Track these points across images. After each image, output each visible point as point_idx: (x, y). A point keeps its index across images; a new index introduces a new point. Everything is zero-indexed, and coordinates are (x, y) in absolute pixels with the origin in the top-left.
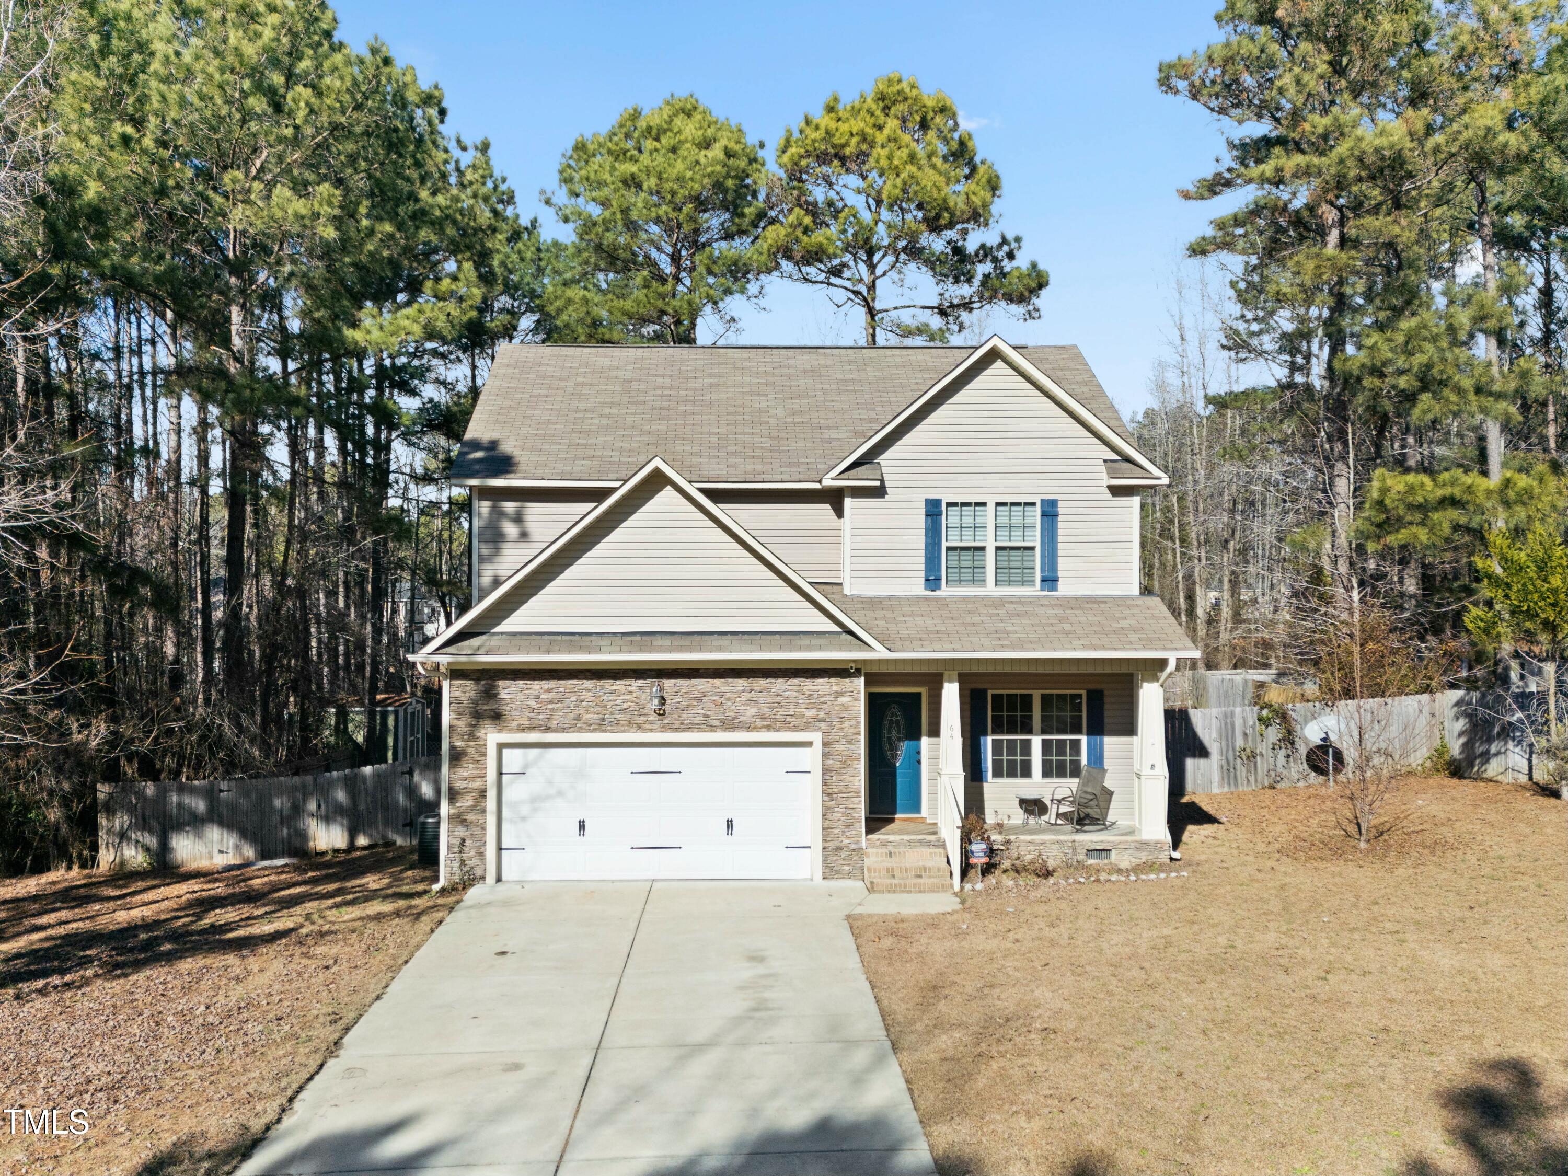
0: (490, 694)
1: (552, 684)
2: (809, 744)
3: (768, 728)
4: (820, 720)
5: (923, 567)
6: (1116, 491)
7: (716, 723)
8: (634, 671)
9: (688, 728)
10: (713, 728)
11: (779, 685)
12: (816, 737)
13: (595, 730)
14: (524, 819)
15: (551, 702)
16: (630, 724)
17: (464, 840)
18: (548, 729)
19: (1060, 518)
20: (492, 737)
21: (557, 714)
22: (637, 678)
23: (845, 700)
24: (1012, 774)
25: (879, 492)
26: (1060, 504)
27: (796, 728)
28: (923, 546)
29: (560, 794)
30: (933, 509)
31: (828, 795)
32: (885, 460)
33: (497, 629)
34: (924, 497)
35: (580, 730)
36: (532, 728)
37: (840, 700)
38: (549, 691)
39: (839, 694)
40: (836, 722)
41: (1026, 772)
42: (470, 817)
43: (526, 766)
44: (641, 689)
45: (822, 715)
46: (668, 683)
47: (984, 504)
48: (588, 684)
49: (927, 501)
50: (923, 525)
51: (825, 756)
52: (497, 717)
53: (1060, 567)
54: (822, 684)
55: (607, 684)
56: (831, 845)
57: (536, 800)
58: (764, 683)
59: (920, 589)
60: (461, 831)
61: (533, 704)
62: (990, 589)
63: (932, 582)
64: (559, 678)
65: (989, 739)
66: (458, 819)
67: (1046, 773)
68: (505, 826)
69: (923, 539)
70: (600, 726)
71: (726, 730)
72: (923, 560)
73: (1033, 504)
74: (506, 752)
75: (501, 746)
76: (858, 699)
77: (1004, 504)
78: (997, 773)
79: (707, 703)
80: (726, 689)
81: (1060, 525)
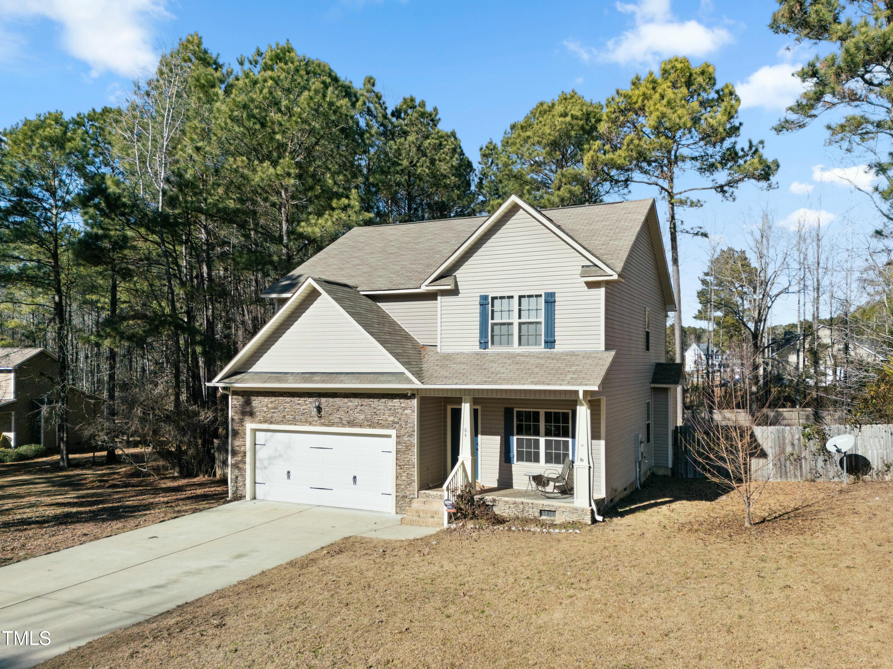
0: (248, 403)
1: (273, 399)
2: (389, 436)
3: (370, 426)
4: (396, 423)
5: (478, 335)
6: (591, 285)
7: (345, 422)
8: (308, 393)
9: (332, 425)
10: (344, 426)
11: (375, 403)
12: (393, 432)
13: (291, 424)
14: (265, 468)
15: (272, 408)
16: (306, 421)
17: (237, 477)
18: (271, 423)
19: (556, 304)
20: (249, 426)
21: (275, 415)
22: (309, 397)
23: (408, 411)
24: (529, 460)
25: (455, 292)
26: (556, 295)
27: (383, 427)
28: (478, 323)
29: (280, 456)
30: (484, 301)
31: (399, 466)
32: (459, 274)
33: (251, 370)
34: (479, 295)
35: (285, 424)
36: (265, 422)
37: (406, 411)
38: (271, 402)
39: (405, 409)
40: (403, 424)
41: (537, 460)
42: (240, 465)
43: (266, 441)
44: (311, 403)
45: (396, 420)
46: (323, 400)
47: (512, 297)
48: (288, 399)
49: (481, 296)
50: (478, 311)
51: (398, 443)
52: (251, 414)
53: (556, 334)
54: (396, 402)
55: (296, 399)
56: (401, 494)
57: (270, 458)
58: (366, 401)
59: (477, 348)
60: (236, 472)
61: (265, 409)
62: (515, 348)
63: (484, 345)
64: (276, 396)
65: (515, 438)
66: (235, 466)
67: (548, 461)
68: (257, 471)
69: (478, 319)
70: (294, 422)
71: (350, 427)
72: (478, 331)
73: (541, 296)
74: (257, 433)
75: (255, 431)
76: (413, 412)
77: (524, 296)
78: (520, 459)
79: (341, 412)
80: (350, 404)
81: (556, 308)
